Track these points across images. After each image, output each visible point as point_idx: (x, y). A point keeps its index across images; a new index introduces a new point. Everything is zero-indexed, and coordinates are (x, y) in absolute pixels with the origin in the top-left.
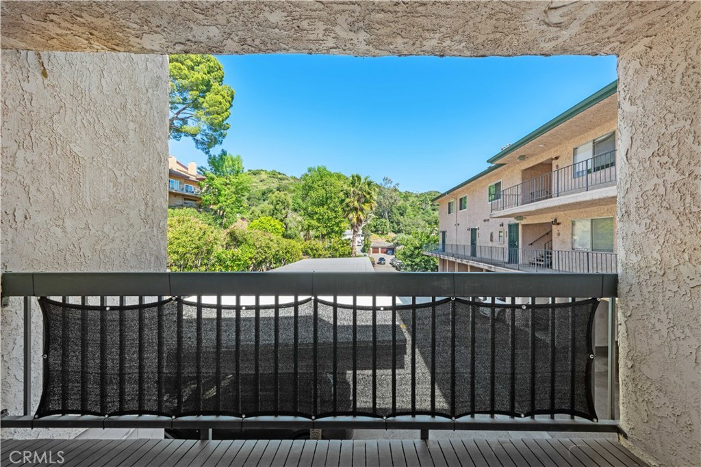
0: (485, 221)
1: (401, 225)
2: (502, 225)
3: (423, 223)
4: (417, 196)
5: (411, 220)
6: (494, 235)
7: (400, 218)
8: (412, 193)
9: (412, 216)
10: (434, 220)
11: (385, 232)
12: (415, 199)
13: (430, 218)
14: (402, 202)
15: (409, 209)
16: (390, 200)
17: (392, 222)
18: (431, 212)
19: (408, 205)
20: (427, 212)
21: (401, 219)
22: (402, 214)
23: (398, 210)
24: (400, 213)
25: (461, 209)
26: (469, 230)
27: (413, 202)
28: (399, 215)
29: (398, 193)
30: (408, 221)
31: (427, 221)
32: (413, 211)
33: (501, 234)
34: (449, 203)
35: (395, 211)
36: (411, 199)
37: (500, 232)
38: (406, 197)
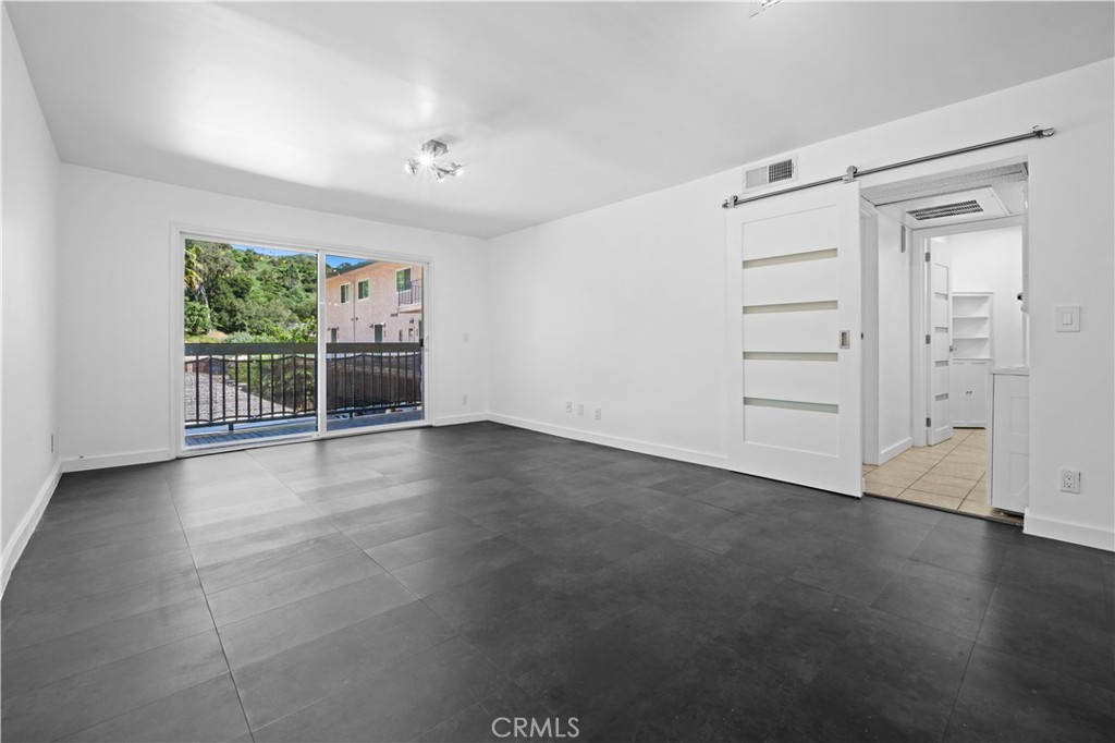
0: (393, 315)
1: (239, 316)
2: (412, 322)
3: (287, 314)
4: (272, 262)
5: (262, 308)
6: (404, 335)
7: (236, 303)
8: (262, 255)
9: (263, 299)
10: (309, 309)
11: (199, 329)
12: (269, 268)
13: (301, 305)
14: (239, 269)
15: (256, 286)
16: (212, 265)
17: (217, 310)
18: (303, 294)
19: (254, 278)
20: (295, 293)
21: (238, 303)
22: (239, 295)
23: (232, 286)
24: (235, 293)
25: (360, 297)
26: (372, 326)
27: (264, 273)
28: (233, 296)
29: (230, 251)
30: (255, 310)
31: (296, 311)
32: (264, 290)
33: (412, 333)
34: (343, 288)
35: (224, 287)
36: (260, 267)
37: (411, 330)
38: (249, 261)
